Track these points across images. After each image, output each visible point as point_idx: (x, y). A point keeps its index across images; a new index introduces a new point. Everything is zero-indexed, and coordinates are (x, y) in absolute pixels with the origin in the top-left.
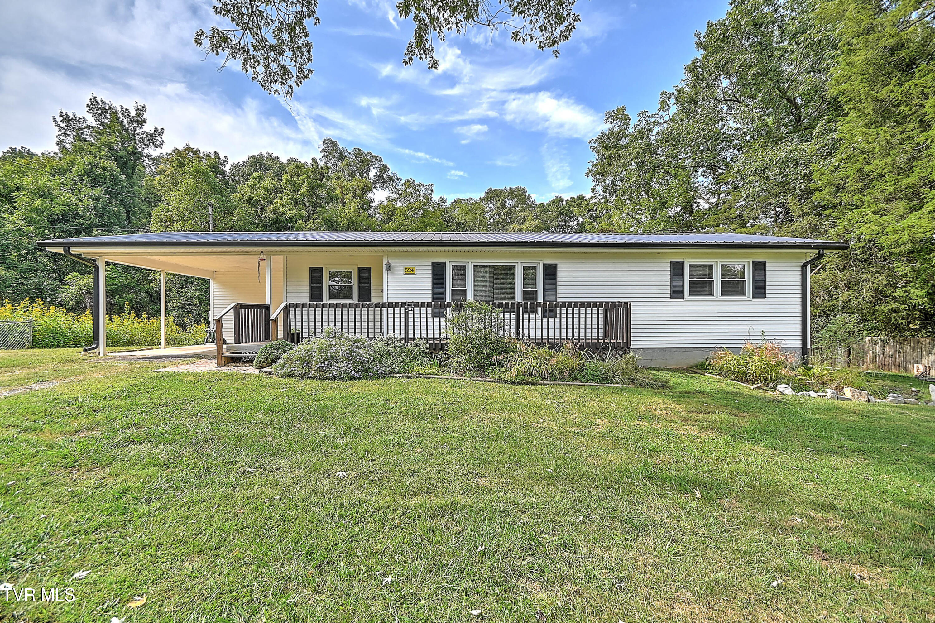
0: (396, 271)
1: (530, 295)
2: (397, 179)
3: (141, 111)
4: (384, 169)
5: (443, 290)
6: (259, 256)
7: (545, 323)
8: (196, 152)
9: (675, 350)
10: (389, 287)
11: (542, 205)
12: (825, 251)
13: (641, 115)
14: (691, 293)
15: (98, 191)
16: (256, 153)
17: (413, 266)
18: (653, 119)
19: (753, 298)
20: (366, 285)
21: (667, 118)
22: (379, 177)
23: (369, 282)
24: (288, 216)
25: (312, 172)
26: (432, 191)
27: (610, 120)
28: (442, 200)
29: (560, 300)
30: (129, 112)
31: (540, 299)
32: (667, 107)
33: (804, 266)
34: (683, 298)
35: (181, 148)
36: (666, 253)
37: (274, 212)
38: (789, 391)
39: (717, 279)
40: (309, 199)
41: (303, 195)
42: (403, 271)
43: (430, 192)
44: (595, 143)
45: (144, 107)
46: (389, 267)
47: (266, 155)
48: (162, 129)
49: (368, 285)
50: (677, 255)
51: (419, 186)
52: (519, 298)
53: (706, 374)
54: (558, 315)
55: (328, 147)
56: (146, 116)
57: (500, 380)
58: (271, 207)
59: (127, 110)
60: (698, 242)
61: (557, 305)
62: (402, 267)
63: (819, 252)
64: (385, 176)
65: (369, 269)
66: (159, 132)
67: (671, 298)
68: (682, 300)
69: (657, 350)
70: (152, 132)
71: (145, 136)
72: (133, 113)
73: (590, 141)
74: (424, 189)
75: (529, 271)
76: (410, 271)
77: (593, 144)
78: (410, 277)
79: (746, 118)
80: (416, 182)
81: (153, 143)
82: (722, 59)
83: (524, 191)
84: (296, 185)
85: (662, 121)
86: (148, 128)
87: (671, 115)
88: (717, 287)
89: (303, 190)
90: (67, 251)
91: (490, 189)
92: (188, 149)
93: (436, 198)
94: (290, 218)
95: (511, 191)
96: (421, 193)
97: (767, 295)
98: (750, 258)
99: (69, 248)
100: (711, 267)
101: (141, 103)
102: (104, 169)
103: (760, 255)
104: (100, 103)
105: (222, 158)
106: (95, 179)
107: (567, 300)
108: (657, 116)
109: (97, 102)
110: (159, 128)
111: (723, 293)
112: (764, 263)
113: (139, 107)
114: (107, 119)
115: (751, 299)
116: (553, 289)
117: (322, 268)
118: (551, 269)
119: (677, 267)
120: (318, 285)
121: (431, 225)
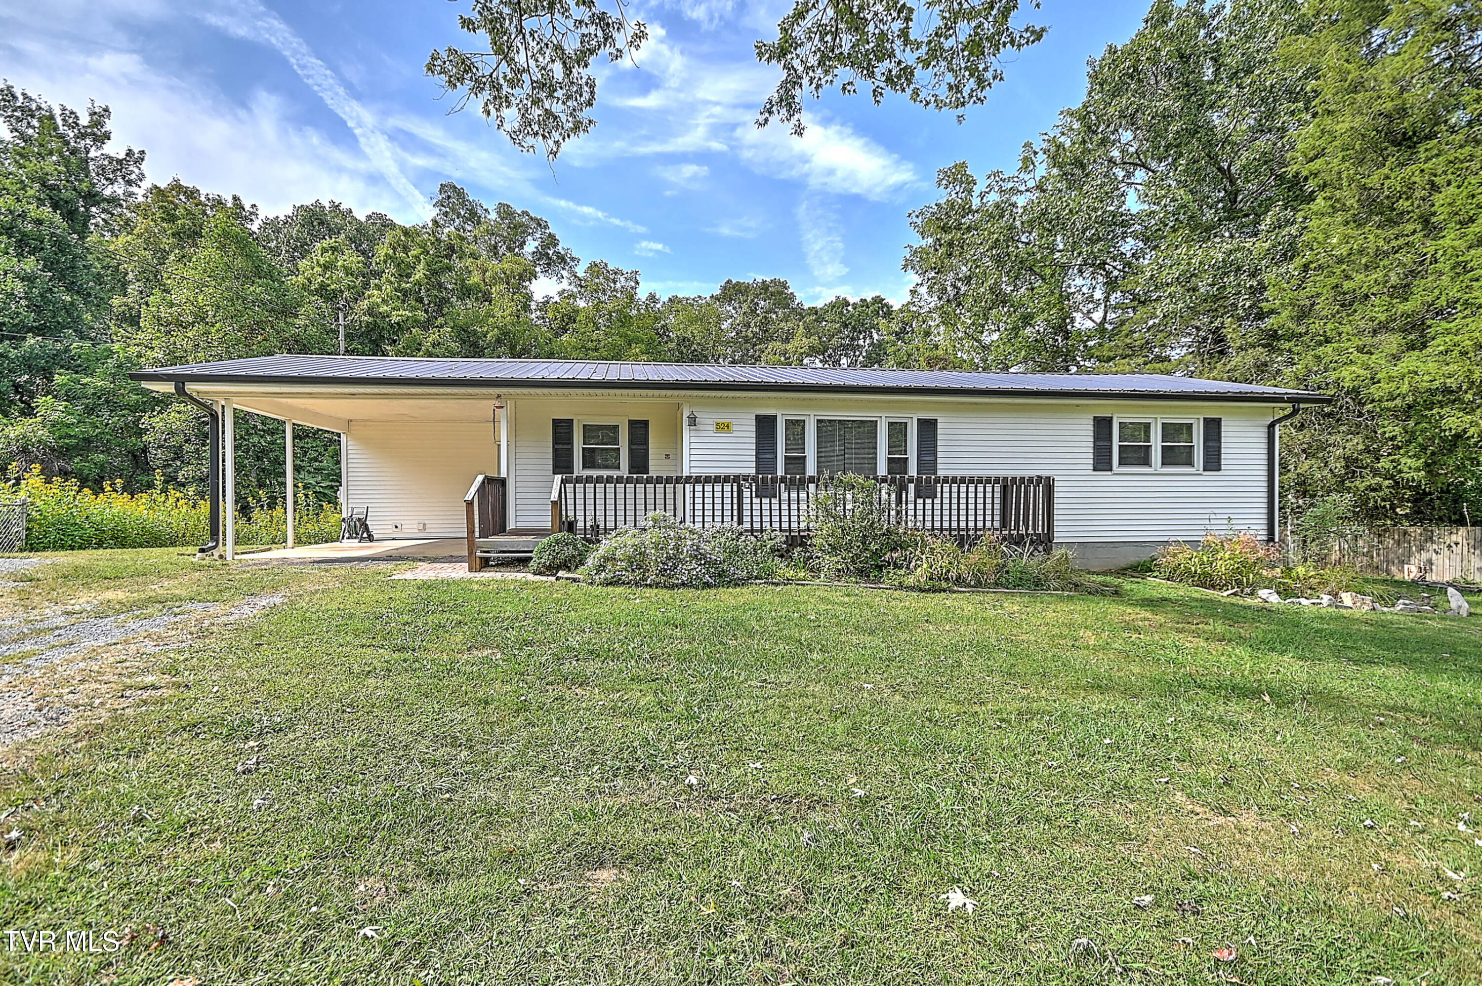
0: (702, 427)
1: (897, 465)
2: (573, 259)
3: (99, 117)
6: (494, 402)
7: (920, 506)
8: (192, 194)
9: (1099, 545)
10: (693, 452)
11: (814, 311)
12: (1302, 406)
13: (992, 177)
14: (1121, 463)
15: (30, 264)
16: (308, 201)
17: (729, 421)
18: (1010, 185)
19: (1204, 470)
20: (642, 447)
21: (1031, 184)
22: (540, 254)
23: (646, 443)
24: (394, 319)
25: (432, 244)
26: (637, 283)
27: (944, 182)
28: (652, 298)
29: (940, 473)
30: (77, 118)
31: (913, 472)
32: (1032, 167)
33: (1271, 426)
34: (1111, 470)
35: (163, 185)
36: (1087, 405)
37: (370, 312)
38: (1274, 599)
39: (1156, 443)
40: (429, 290)
41: (418, 283)
42: (714, 428)
43: (633, 284)
44: (917, 216)
45: (106, 110)
46: (693, 421)
47: (327, 205)
48: (142, 152)
49: (645, 447)
50: (1103, 408)
51: (616, 273)
52: (882, 470)
53: (1149, 578)
54: (939, 495)
55: (449, 197)
56: (109, 125)
57: (901, 586)
58: (364, 304)
59: (72, 113)
60: (1134, 390)
61: (937, 481)
62: (710, 421)
63: (1294, 406)
64: (551, 252)
65: (646, 423)
66: (134, 158)
67: (1094, 470)
68: (1109, 473)
70: (122, 156)
71: (106, 163)
72: (84, 120)
73: (910, 215)
74: (622, 279)
75: (898, 430)
76: (723, 428)
77: (915, 220)
78: (723, 437)
79: (1164, 196)
80: (610, 267)
81: (124, 178)
82: (1131, 104)
83: (784, 285)
84: (403, 266)
85: (1023, 188)
86: (115, 148)
87: (1037, 179)
88: (1156, 455)
89: (419, 274)
90: (181, 390)
91: (729, 282)
92: (177, 187)
93: (642, 294)
95: (765, 286)
96: (618, 285)
97: (1223, 467)
98: (1199, 413)
99: (183, 384)
100: (1147, 426)
101: (100, 104)
102: (39, 222)
103: (1212, 410)
104: (21, 98)
105: (247, 207)
106: (21, 241)
107: (951, 473)
108: (1016, 179)
109: (14, 97)
110: (136, 151)
111: (1164, 463)
112: (1218, 421)
113: (97, 110)
114: (34, 128)
115: (1201, 471)
116: (930, 456)
117: (572, 420)
118: (928, 428)
119: (1102, 426)
120: (566, 447)
121: (638, 341)
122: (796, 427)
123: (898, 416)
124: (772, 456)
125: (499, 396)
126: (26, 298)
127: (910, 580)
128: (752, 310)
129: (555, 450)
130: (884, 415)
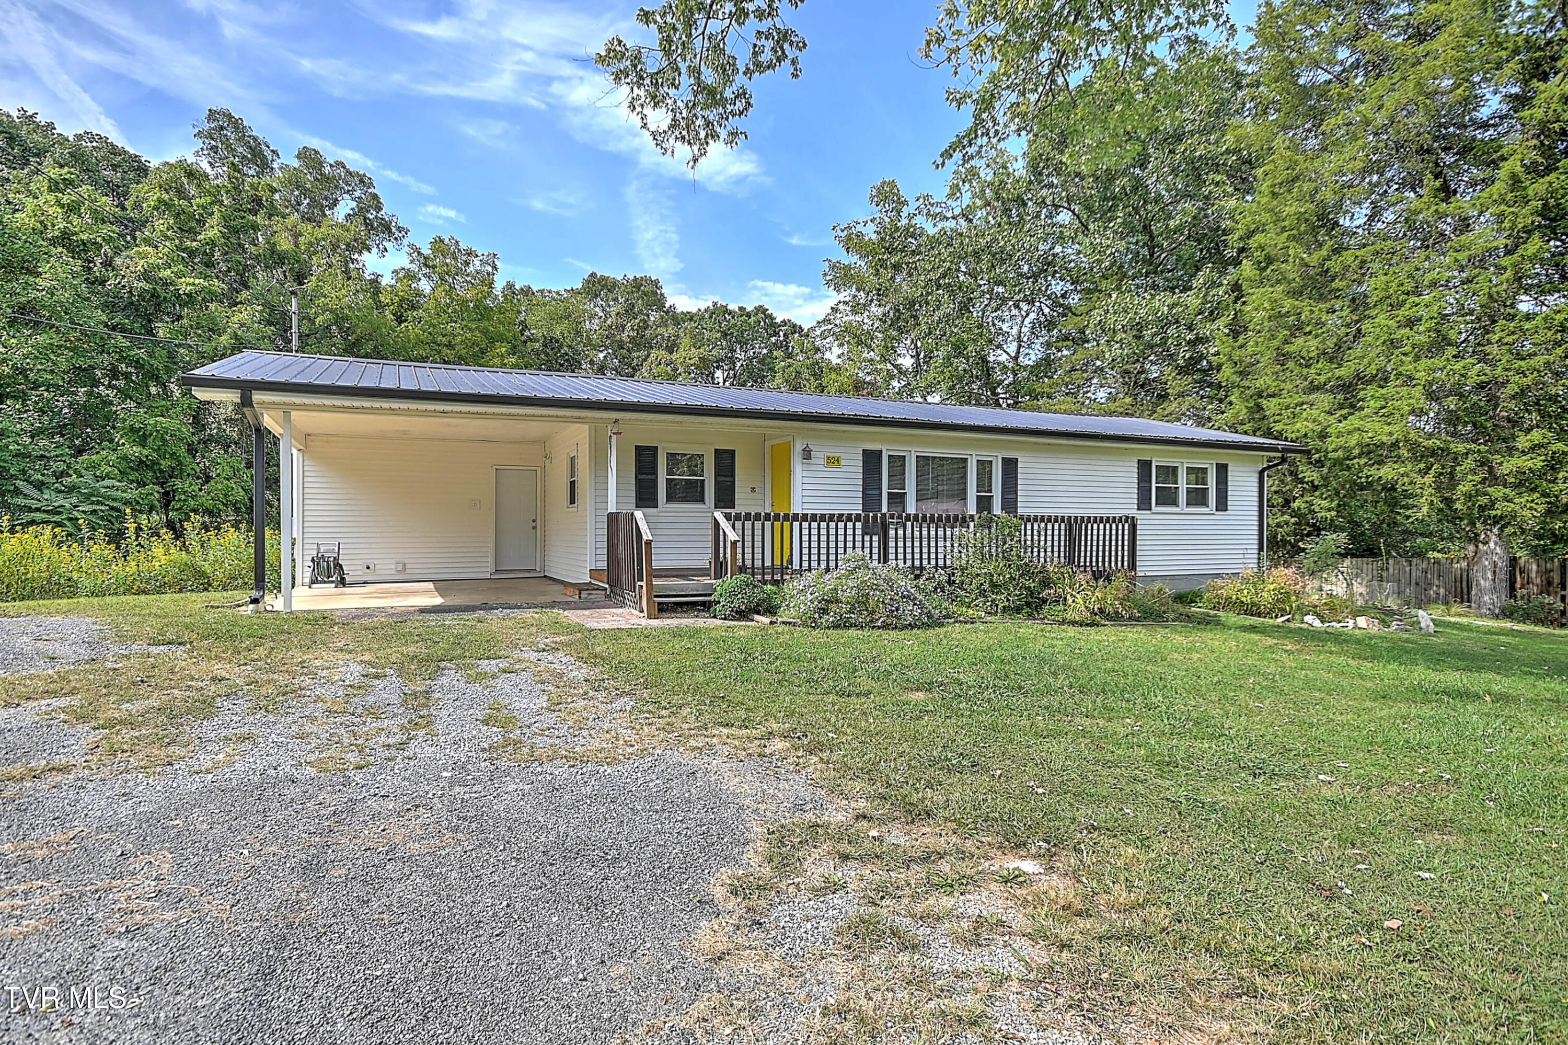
0: (815, 461)
1: (984, 503)
2: (400, 229)
5: (877, 492)
10: (805, 487)
13: (921, 200)
14: (1157, 503)
17: (838, 455)
18: (938, 210)
19: (1217, 510)
20: (728, 479)
21: (957, 211)
23: (733, 475)
26: (495, 268)
29: (1024, 511)
32: (958, 194)
33: (1261, 473)
34: (1150, 509)
36: (1133, 449)
39: (1183, 484)
42: (825, 461)
43: (490, 269)
44: (842, 231)
46: (807, 454)
49: (731, 479)
50: (1145, 452)
51: (469, 255)
52: (971, 507)
57: (1063, 622)
58: (138, 265)
62: (821, 455)
63: (1283, 456)
65: (732, 453)
67: (1138, 509)
68: (1148, 512)
73: (834, 227)
74: (477, 263)
75: (984, 467)
76: (833, 461)
77: (840, 234)
78: (832, 472)
79: (1108, 246)
83: (654, 284)
85: (949, 215)
87: (964, 207)
88: (1182, 497)
90: (248, 399)
93: (500, 281)
95: (636, 283)
96: (472, 269)
97: (1229, 508)
98: (1212, 459)
99: (251, 392)
100: (1175, 469)
103: (1223, 456)
107: (1032, 512)
108: (943, 205)
111: (1188, 504)
112: (1226, 467)
115: (1214, 512)
116: (1012, 493)
117: (657, 447)
118: (1010, 466)
119: (1144, 467)
120: (649, 477)
121: (502, 338)
122: (898, 463)
123: (985, 454)
125: (616, 421)
129: (638, 480)
130: (973, 453)
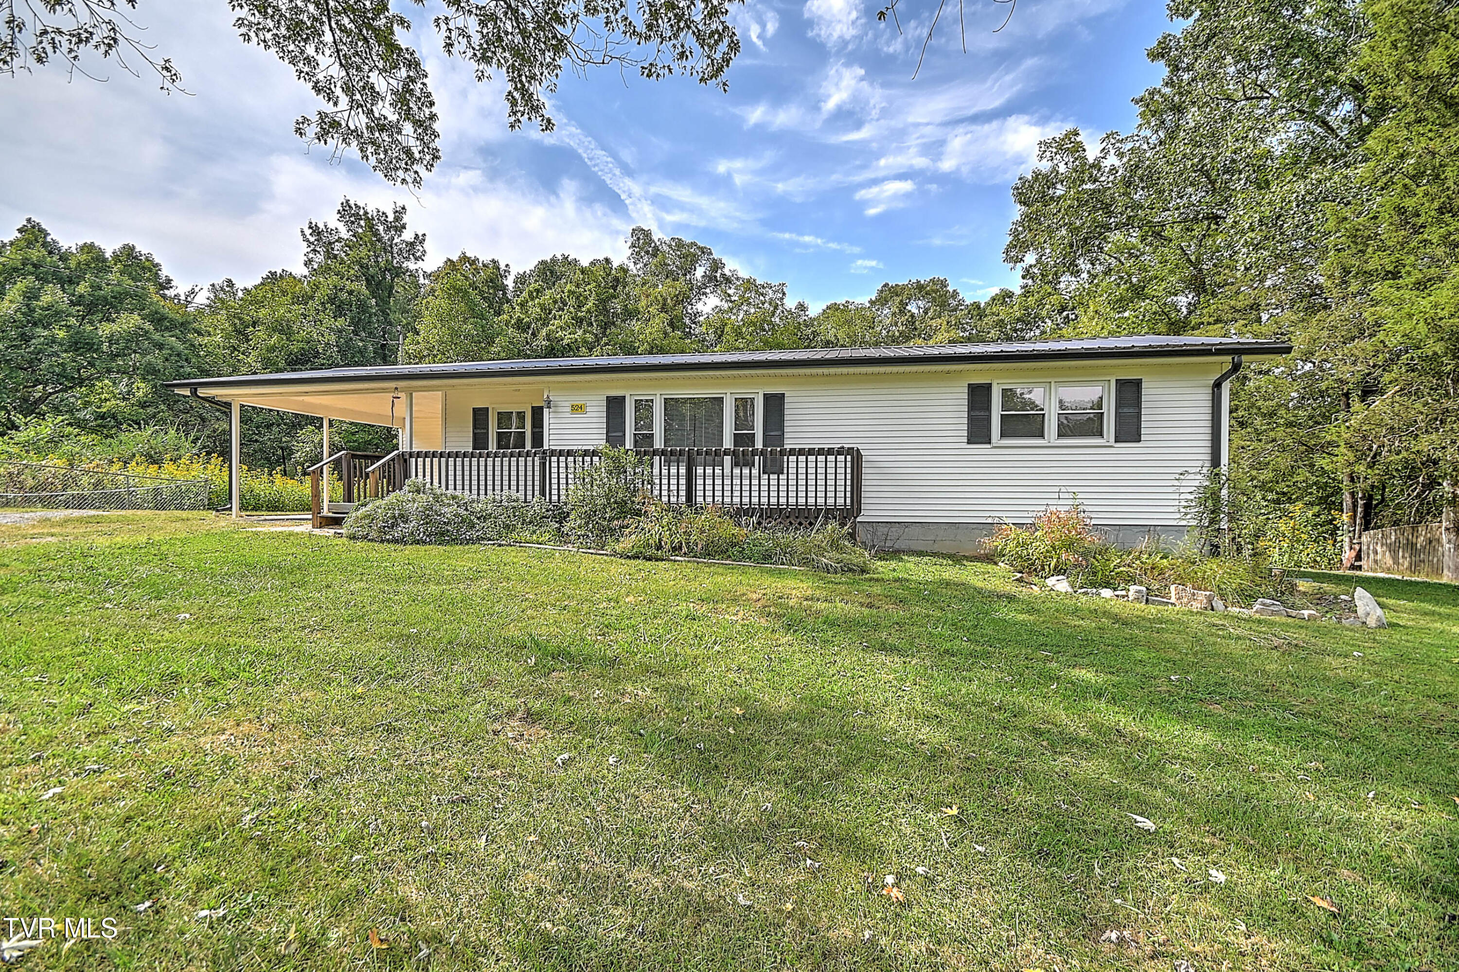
0: (560, 409)
1: (744, 439)
3: (400, 212)
4: (717, 265)
6: (392, 394)
8: (473, 262)
9: (975, 526)
10: (551, 432)
12: (1244, 358)
13: (1107, 141)
14: (1003, 435)
15: (340, 322)
16: (548, 258)
17: (583, 402)
19: (1116, 441)
20: (538, 427)
21: (1155, 140)
22: (710, 278)
23: (541, 425)
24: (565, 342)
26: (784, 294)
28: (802, 307)
29: (787, 447)
30: (387, 217)
31: (759, 445)
33: (1218, 385)
34: (990, 443)
35: (455, 258)
36: (959, 370)
37: (548, 337)
39: (1050, 411)
40: (597, 316)
41: (589, 311)
42: (569, 409)
43: (780, 295)
45: (403, 208)
46: (548, 404)
47: (560, 258)
48: (424, 235)
50: (979, 374)
52: (728, 444)
53: (1000, 564)
54: (785, 471)
55: (638, 239)
56: (406, 219)
57: (615, 554)
59: (383, 213)
60: (1002, 351)
61: (784, 452)
62: (567, 404)
63: (1233, 359)
64: (718, 275)
65: (541, 409)
66: (419, 239)
67: (968, 443)
68: (988, 446)
69: (943, 526)
70: (412, 240)
71: (404, 246)
72: (391, 218)
74: (771, 292)
75: (744, 405)
76: (577, 409)
78: (578, 418)
80: (758, 282)
81: (413, 255)
83: (944, 284)
84: (581, 298)
85: (1145, 147)
86: (408, 235)
88: (1051, 425)
89: (590, 305)
90: (194, 393)
91: (886, 285)
92: (464, 258)
93: (790, 303)
94: (568, 345)
95: (920, 287)
96: (767, 298)
97: (1144, 437)
98: (1112, 374)
99: (196, 389)
101: (400, 204)
102: (351, 293)
103: (1129, 370)
104: (354, 207)
105: (502, 267)
106: (340, 306)
109: (350, 207)
110: (420, 235)
111: (1060, 435)
112: (1138, 383)
113: (398, 209)
114: (362, 227)
115: (1113, 444)
116: (777, 430)
117: (488, 408)
118: (775, 402)
119: (979, 392)
120: (482, 431)
122: (644, 408)
123: (744, 392)
124: (620, 434)
126: (337, 346)
127: (619, 548)
128: (900, 310)
129: (475, 434)
130: (728, 391)
